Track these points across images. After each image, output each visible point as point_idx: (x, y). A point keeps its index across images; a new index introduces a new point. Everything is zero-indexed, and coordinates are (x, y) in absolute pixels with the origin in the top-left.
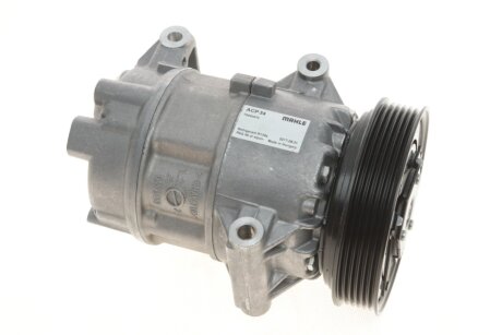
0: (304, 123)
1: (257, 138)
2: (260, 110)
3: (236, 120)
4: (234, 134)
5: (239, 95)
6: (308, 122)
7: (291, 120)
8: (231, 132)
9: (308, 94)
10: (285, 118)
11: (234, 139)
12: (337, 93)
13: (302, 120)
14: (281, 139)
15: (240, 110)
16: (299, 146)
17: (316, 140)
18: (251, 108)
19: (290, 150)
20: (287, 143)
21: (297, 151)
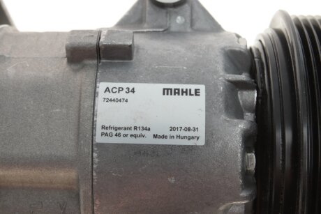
0: (197, 92)
1: (136, 136)
2: (124, 85)
3: (94, 115)
4: (99, 139)
5: (84, 66)
6: (202, 88)
7: (177, 92)
8: (93, 135)
9: (173, 29)
10: (166, 91)
11: (101, 145)
12: (212, 19)
13: (193, 87)
14: (172, 129)
15: (95, 94)
16: (202, 133)
17: (223, 117)
18: (111, 85)
19: (191, 143)
20: (183, 133)
21: (201, 142)
